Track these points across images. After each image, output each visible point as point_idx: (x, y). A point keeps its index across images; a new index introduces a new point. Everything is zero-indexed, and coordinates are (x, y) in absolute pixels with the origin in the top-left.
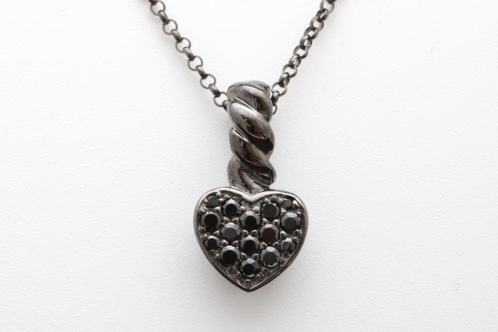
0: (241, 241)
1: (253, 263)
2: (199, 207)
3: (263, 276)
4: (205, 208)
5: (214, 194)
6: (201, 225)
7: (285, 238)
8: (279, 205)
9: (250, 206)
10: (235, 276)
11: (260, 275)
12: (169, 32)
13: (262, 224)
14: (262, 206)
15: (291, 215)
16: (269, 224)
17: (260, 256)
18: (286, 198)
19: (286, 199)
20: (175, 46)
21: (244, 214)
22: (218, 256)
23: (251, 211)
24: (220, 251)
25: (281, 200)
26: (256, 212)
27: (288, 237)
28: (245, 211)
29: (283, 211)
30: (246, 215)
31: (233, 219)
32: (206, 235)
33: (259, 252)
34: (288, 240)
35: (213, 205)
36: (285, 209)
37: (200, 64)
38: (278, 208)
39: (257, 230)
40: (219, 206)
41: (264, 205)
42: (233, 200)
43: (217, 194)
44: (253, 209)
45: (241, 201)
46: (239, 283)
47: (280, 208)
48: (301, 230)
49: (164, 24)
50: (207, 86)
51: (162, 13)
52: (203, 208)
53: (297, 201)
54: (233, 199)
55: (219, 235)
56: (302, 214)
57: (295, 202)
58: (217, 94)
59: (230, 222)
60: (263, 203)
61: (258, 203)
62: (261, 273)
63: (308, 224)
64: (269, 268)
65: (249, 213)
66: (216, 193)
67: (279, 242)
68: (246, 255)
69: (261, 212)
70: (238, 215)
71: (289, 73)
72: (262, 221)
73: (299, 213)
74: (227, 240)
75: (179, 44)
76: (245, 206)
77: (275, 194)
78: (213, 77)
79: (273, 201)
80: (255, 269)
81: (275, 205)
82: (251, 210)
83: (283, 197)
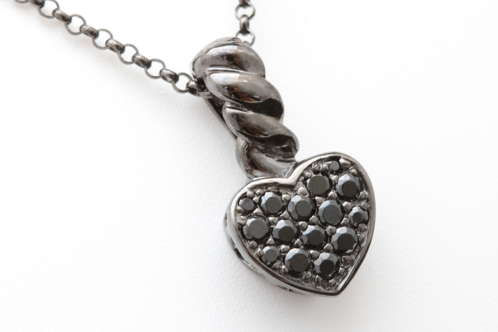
0: (302, 237)
1: (329, 257)
2: (236, 220)
3: (346, 267)
4: (242, 217)
5: (244, 196)
6: (247, 240)
7: (351, 210)
8: (325, 173)
9: (292, 191)
10: (314, 283)
11: (343, 267)
12: (78, 30)
13: (318, 206)
14: (305, 184)
15: (344, 178)
16: (325, 200)
17: (332, 245)
18: (328, 161)
19: (330, 162)
20: (92, 45)
21: (290, 203)
22: (284, 269)
23: (297, 196)
24: (284, 261)
25: (324, 165)
26: (303, 194)
27: (354, 206)
28: (291, 199)
29: (333, 177)
30: (293, 203)
31: (281, 216)
32: (259, 250)
33: (328, 241)
34: (356, 210)
35: (249, 209)
36: (335, 175)
37: (135, 52)
38: (325, 178)
39: (314, 215)
40: (257, 207)
41: (308, 181)
42: (269, 193)
43: (248, 194)
44: (298, 192)
45: (278, 189)
46: (323, 290)
47: (328, 176)
48: (365, 191)
49: (67, 24)
50: (157, 74)
51: (58, 12)
52: (241, 218)
53: (344, 158)
54: (268, 191)
55: (273, 242)
56: (358, 170)
57: (342, 161)
58: (175, 78)
59: (279, 220)
60: (306, 179)
61: (299, 183)
62: (342, 265)
63: (370, 180)
64: (349, 254)
65: (296, 199)
66: (246, 193)
67: (347, 217)
68: (316, 252)
69: (309, 191)
70: (284, 208)
71: (246, 14)
72: (315, 201)
73: (354, 171)
74: (286, 244)
75: (97, 41)
76: (287, 193)
77: (314, 162)
78: (159, 61)
79: (316, 172)
80: (335, 264)
81: (320, 175)
82: (296, 194)
83: (325, 162)
